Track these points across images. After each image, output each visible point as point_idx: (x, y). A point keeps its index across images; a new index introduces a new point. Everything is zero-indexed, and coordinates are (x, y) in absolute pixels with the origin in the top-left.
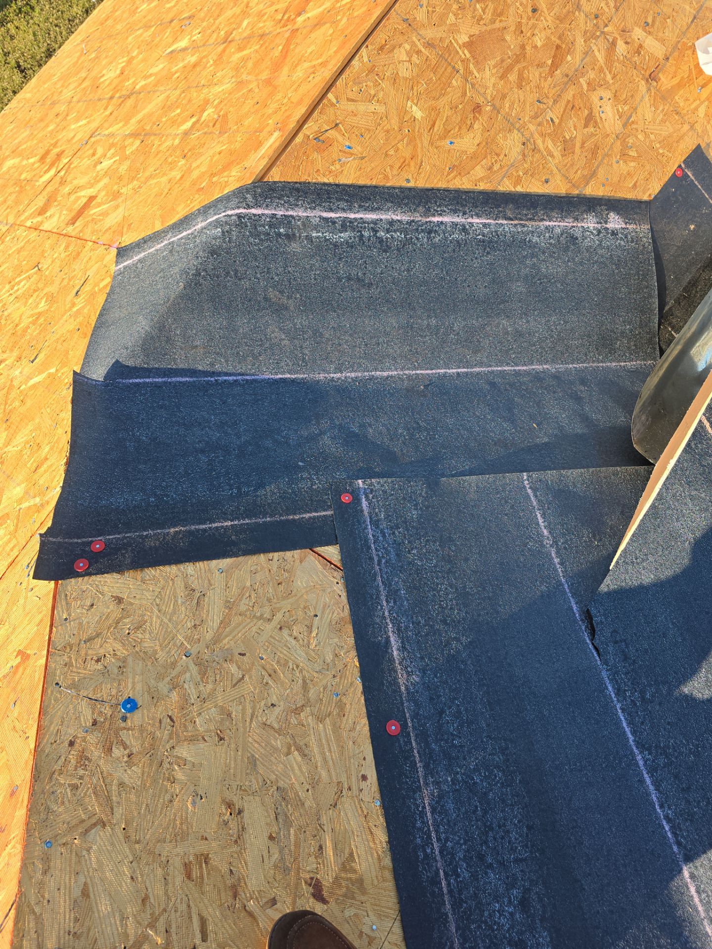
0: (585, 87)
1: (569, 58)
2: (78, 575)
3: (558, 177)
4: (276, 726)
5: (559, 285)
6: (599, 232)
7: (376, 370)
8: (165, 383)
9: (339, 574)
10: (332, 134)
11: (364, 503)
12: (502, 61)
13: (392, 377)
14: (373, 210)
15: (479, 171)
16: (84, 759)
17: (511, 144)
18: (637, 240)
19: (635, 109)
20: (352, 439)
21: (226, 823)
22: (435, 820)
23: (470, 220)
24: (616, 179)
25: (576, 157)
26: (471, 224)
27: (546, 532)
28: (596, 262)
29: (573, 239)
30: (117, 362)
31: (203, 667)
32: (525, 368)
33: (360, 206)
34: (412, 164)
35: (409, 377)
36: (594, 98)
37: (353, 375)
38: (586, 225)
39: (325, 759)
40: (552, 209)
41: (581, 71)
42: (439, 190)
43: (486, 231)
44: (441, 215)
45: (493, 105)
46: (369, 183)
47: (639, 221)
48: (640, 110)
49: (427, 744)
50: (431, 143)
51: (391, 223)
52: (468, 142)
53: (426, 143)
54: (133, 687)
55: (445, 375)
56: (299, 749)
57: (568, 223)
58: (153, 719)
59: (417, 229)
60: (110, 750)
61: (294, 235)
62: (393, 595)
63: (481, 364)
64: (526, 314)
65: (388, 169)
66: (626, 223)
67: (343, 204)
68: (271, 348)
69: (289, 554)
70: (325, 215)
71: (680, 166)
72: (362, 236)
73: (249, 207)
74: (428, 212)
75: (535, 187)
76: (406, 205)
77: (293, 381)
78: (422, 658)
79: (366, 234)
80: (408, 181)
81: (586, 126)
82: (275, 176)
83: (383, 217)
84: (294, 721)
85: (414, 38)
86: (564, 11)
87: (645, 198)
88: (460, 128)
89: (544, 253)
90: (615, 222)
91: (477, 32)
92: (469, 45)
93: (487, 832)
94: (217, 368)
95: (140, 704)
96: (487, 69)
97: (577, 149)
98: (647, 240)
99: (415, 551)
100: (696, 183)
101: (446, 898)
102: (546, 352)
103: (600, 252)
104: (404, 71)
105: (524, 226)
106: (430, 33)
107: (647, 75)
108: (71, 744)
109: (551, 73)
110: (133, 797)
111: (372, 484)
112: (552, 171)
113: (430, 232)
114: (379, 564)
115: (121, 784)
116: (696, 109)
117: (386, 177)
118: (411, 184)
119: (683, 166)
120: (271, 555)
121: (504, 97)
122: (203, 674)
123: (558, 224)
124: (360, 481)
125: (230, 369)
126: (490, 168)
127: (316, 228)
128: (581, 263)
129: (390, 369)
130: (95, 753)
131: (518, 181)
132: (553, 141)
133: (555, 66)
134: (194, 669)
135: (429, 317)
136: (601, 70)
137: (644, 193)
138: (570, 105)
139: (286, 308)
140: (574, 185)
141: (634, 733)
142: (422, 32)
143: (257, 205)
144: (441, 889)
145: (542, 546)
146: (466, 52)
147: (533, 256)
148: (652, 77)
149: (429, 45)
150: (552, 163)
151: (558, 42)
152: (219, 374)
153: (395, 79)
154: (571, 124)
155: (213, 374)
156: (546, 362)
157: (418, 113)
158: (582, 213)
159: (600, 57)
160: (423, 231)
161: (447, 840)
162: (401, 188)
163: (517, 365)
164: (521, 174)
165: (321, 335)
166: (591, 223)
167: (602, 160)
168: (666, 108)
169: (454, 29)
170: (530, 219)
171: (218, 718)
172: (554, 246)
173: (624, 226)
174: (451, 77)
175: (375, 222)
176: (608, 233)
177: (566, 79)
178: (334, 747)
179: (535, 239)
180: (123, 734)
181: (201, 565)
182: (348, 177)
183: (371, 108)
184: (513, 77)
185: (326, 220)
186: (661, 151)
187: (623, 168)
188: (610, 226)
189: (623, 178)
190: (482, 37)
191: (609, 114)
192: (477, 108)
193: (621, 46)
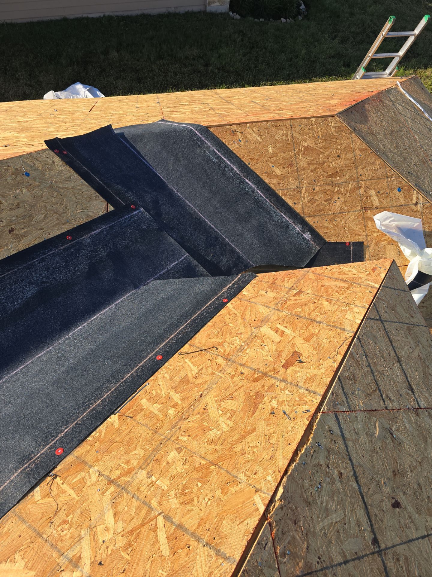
0: (336, 191)
1: (338, 178)
2: (54, 152)
3: (300, 206)
4: (47, 209)
5: (269, 235)
6: (299, 234)
7: (188, 200)
8: (129, 148)
9: (105, 212)
10: (239, 134)
11: (136, 212)
12: (313, 160)
13: (190, 206)
14: (231, 162)
15: (275, 181)
16: (7, 170)
17: (292, 184)
18: (310, 248)
19: (349, 212)
20: (156, 202)
21: (13, 205)
22: (51, 254)
23: (258, 191)
24: (321, 225)
25: (312, 206)
26: (257, 192)
27: (171, 266)
28: (289, 241)
29: (287, 227)
30: (123, 133)
31: (51, 187)
32: (233, 246)
33: (228, 157)
34: (255, 161)
35: (195, 211)
36: (336, 197)
37: (180, 195)
38: (296, 227)
39: (47, 223)
40: (288, 212)
41: (339, 185)
42: (256, 174)
43: (260, 198)
44: (250, 181)
45: (297, 169)
46: (237, 154)
47: (317, 244)
48: (350, 214)
49: (71, 248)
50: (267, 161)
51: (233, 169)
52: (278, 171)
53: (265, 160)
54: (33, 174)
55: (206, 222)
56: (45, 216)
57: (290, 221)
58: (28, 181)
59: (238, 178)
60: (13, 174)
61: (201, 147)
62: (111, 228)
63: (220, 231)
64: (249, 232)
65: (246, 156)
66: (311, 240)
67: (223, 152)
68: (165, 167)
69: (101, 198)
70: (215, 150)
71: (350, 242)
72: (220, 165)
73: (196, 130)
74: (247, 177)
75: (290, 202)
76: (242, 169)
77: (162, 180)
78: (97, 240)
79: (222, 165)
80: (249, 164)
81: (325, 201)
82: (212, 130)
83: (232, 166)
84: (52, 213)
85: (289, 132)
86: (350, 165)
87: (327, 240)
88: (280, 165)
89: (273, 221)
90: (307, 236)
91: (312, 146)
92: (306, 148)
93: (57, 268)
94: (146, 157)
95: (30, 176)
96: (306, 158)
97: (315, 205)
98: (314, 253)
99: (131, 231)
100: (351, 253)
101: (31, 262)
102: (245, 249)
103: (293, 239)
104: (277, 137)
105: (274, 208)
106: (296, 135)
107: (364, 206)
108: (9, 166)
109: (327, 177)
110: (5, 183)
111: (144, 212)
112: (299, 202)
113: (242, 182)
114: (118, 222)
115: (6, 180)
116: (374, 232)
117: (243, 157)
118: (249, 166)
119: (351, 243)
120: (97, 193)
121: (304, 169)
122: (48, 188)
123: (286, 218)
124: (142, 209)
125: (149, 161)
126: (279, 184)
127: (209, 151)
128: (283, 236)
129: (192, 204)
130: (10, 171)
131: (285, 195)
132: (308, 195)
133: (330, 176)
134: (48, 185)
135: (218, 203)
136: (347, 191)
137: (327, 238)
138: (325, 191)
139: (180, 162)
140: (303, 213)
141: (119, 303)
142: (294, 132)
143: (199, 131)
144: (32, 260)
145: (166, 266)
146: (303, 148)
147: (268, 218)
148: (366, 209)
149: (293, 137)
150: (302, 201)
151: (339, 171)
152: (145, 159)
153: (272, 136)
154: (320, 196)
155: (143, 158)
156: (242, 251)
157: (270, 150)
158: (298, 223)
159: (350, 187)
160: (240, 180)
161: (47, 259)
162: (245, 164)
163: (231, 242)
164: (288, 194)
165: (182, 177)
166: (298, 228)
167: (321, 215)
168: (362, 221)
169: (306, 140)
170: (278, 208)
171: (39, 195)
172: (279, 223)
173: (310, 240)
174: (291, 150)
175: (228, 165)
176: (301, 237)
177: (331, 183)
178: (52, 225)
179: (274, 215)
180: (19, 176)
181: (79, 177)
182: (233, 147)
183: (257, 137)
184: (312, 167)
185: (215, 152)
186: (347, 232)
187: (327, 224)
188: (305, 236)
189: (324, 227)
190: (312, 149)
191: (337, 205)
192: (291, 165)
193: (362, 191)
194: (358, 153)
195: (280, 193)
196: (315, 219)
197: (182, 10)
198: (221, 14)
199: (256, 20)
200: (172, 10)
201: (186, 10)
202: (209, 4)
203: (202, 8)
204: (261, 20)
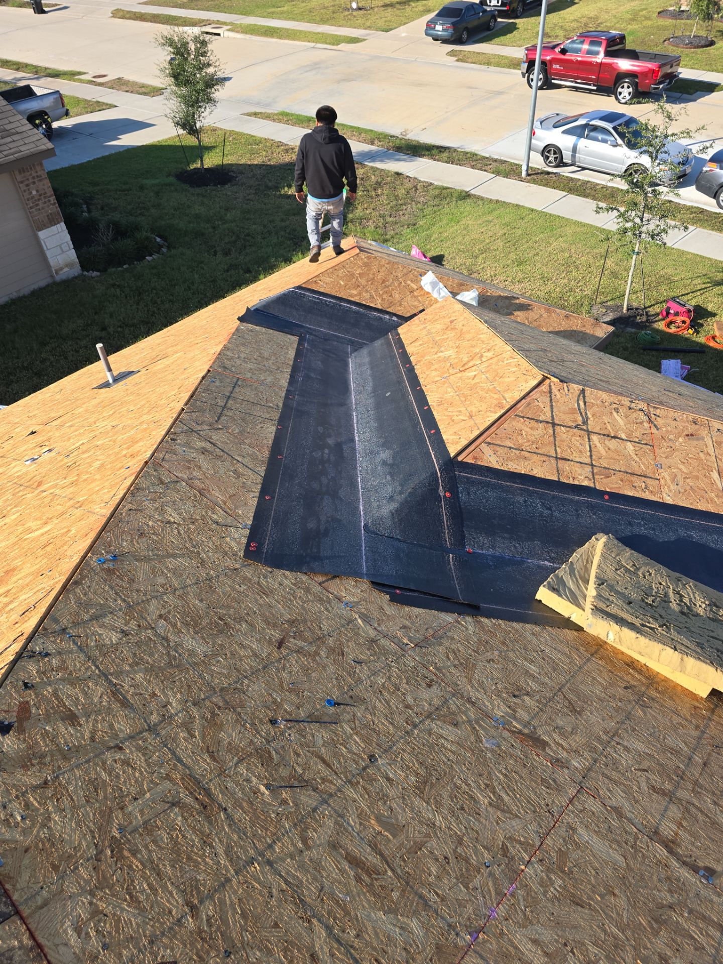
0: (391, 289)
1: (387, 283)
3: (379, 304)
5: (375, 326)
6: (389, 319)
10: (319, 282)
12: (367, 279)
13: (323, 331)
14: (326, 298)
15: (357, 298)
17: (367, 295)
19: (405, 297)
25: (385, 302)
26: (352, 308)
28: (387, 325)
29: (381, 318)
32: (361, 341)
33: (323, 296)
34: (339, 292)
36: (393, 292)
40: (376, 311)
41: (390, 286)
42: (344, 299)
43: (356, 310)
44: (344, 303)
45: (363, 287)
46: (326, 293)
47: (402, 320)
50: (345, 289)
51: (330, 301)
52: (355, 292)
53: (343, 289)
55: (337, 335)
57: (380, 315)
61: (305, 297)
63: (348, 336)
64: (364, 330)
67: (318, 295)
68: (293, 316)
70: (314, 296)
73: (295, 289)
74: (341, 302)
75: (372, 305)
76: (335, 299)
79: (323, 302)
80: (337, 295)
81: (389, 297)
82: (303, 286)
83: (328, 300)
87: (406, 316)
88: (353, 289)
89: (372, 319)
90: (394, 318)
92: (359, 274)
96: (363, 279)
104: (340, 275)
105: (367, 312)
106: (349, 270)
107: (410, 291)
112: (377, 303)
113: (340, 306)
116: (425, 301)
117: (331, 293)
119: (419, 312)
121: (366, 285)
123: (377, 314)
126: (360, 298)
127: (311, 297)
128: (383, 324)
131: (367, 302)
132: (379, 297)
133: (382, 283)
135: (336, 322)
136: (396, 287)
138: (386, 292)
139: (299, 310)
140: (384, 308)
143: (297, 290)
147: (367, 318)
151: (384, 279)
153: (338, 276)
154: (385, 295)
157: (342, 283)
159: (396, 284)
160: (338, 305)
162: (334, 296)
163: (359, 339)
165: (307, 318)
166: (387, 317)
169: (356, 270)
172: (375, 318)
173: (397, 320)
174: (353, 279)
175: (326, 300)
177: (385, 286)
179: (370, 315)
182: (322, 290)
183: (330, 279)
184: (370, 283)
186: (412, 307)
187: (399, 308)
189: (399, 310)
190: (363, 273)
191: (397, 296)
192: (359, 286)
193: (403, 284)
194: (387, 266)
195: (364, 303)
196: (392, 308)
197: (26, 291)
198: (76, 278)
199: (120, 269)
200: (14, 295)
201: (32, 289)
202: (57, 273)
203: (49, 280)
204: (125, 267)
